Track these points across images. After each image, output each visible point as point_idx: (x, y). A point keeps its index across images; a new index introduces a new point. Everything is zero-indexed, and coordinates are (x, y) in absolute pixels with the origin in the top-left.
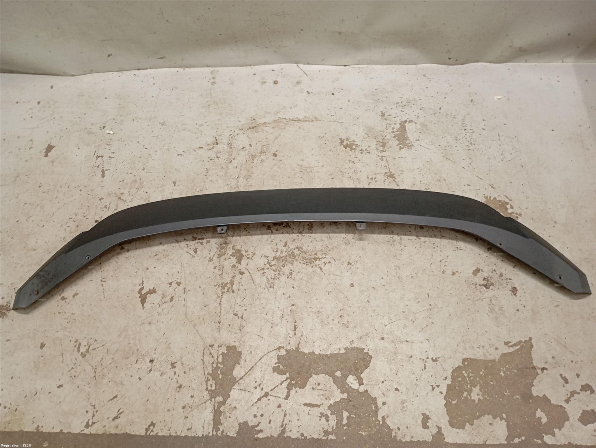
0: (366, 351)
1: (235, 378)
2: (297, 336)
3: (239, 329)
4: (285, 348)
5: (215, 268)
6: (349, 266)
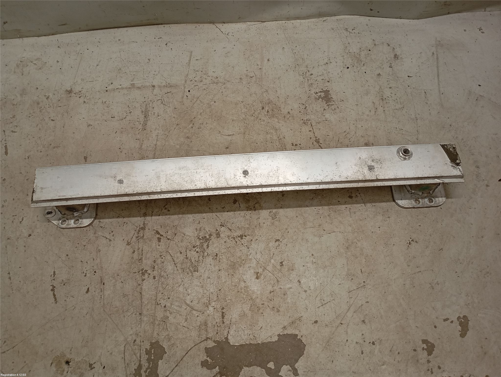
2: (225, 324)
3: (162, 321)
4: (213, 339)
5: (134, 252)
6: (277, 243)
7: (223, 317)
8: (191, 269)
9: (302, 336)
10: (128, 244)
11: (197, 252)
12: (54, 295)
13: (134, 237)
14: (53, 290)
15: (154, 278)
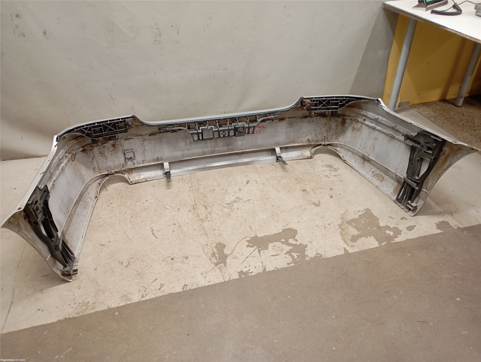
0: (292, 228)
1: (227, 255)
2: (253, 231)
3: (219, 235)
4: (249, 237)
5: (194, 214)
6: (267, 199)
7: (251, 229)
8: (227, 215)
9: (294, 228)
10: (189, 211)
11: (228, 209)
12: (155, 236)
13: (192, 209)
14: (153, 234)
15: (209, 221)
